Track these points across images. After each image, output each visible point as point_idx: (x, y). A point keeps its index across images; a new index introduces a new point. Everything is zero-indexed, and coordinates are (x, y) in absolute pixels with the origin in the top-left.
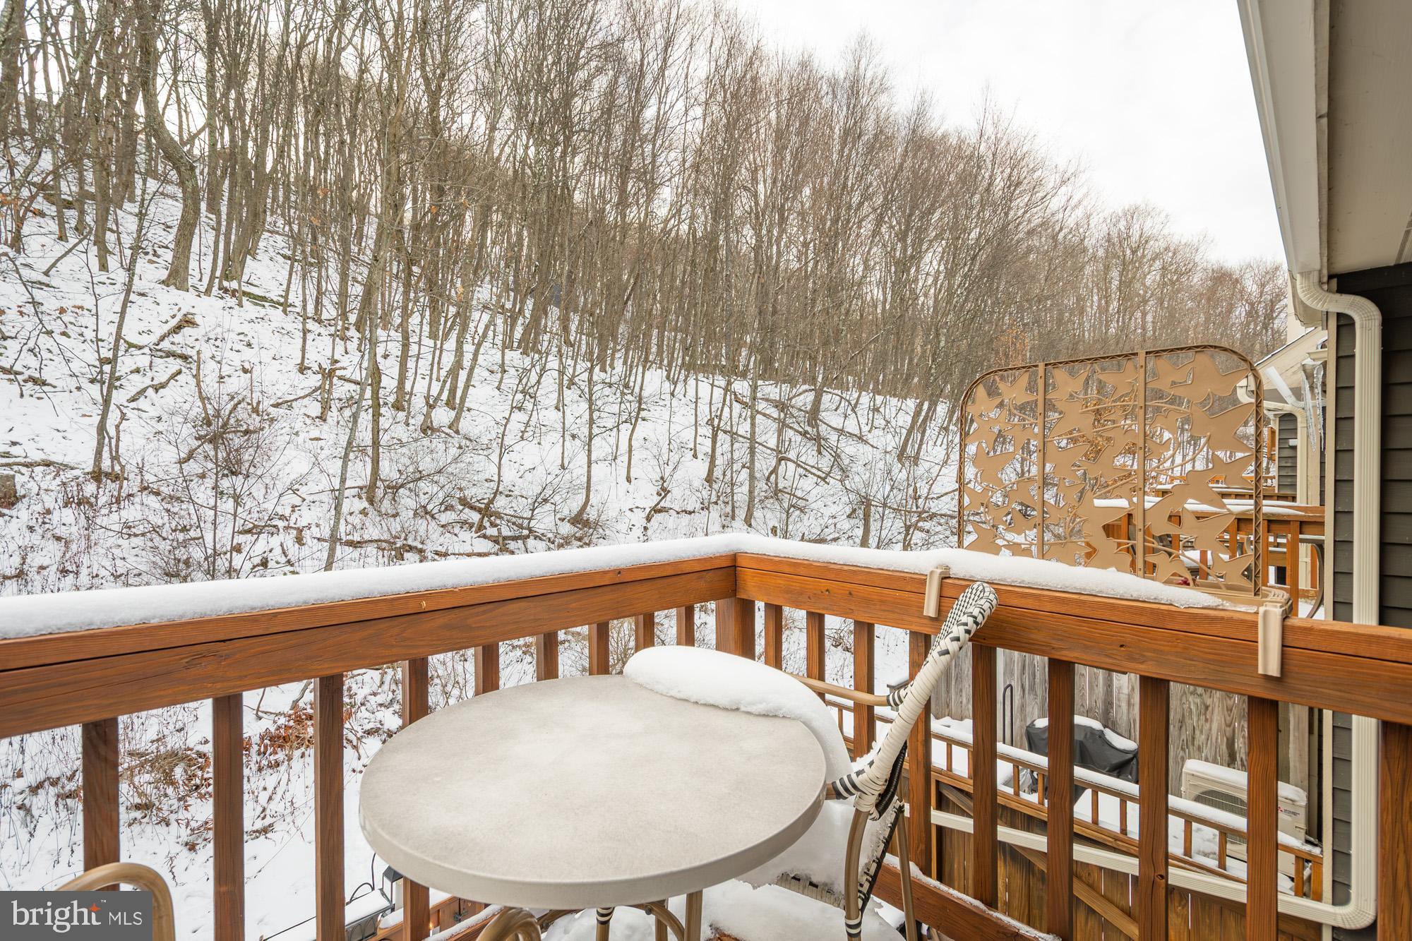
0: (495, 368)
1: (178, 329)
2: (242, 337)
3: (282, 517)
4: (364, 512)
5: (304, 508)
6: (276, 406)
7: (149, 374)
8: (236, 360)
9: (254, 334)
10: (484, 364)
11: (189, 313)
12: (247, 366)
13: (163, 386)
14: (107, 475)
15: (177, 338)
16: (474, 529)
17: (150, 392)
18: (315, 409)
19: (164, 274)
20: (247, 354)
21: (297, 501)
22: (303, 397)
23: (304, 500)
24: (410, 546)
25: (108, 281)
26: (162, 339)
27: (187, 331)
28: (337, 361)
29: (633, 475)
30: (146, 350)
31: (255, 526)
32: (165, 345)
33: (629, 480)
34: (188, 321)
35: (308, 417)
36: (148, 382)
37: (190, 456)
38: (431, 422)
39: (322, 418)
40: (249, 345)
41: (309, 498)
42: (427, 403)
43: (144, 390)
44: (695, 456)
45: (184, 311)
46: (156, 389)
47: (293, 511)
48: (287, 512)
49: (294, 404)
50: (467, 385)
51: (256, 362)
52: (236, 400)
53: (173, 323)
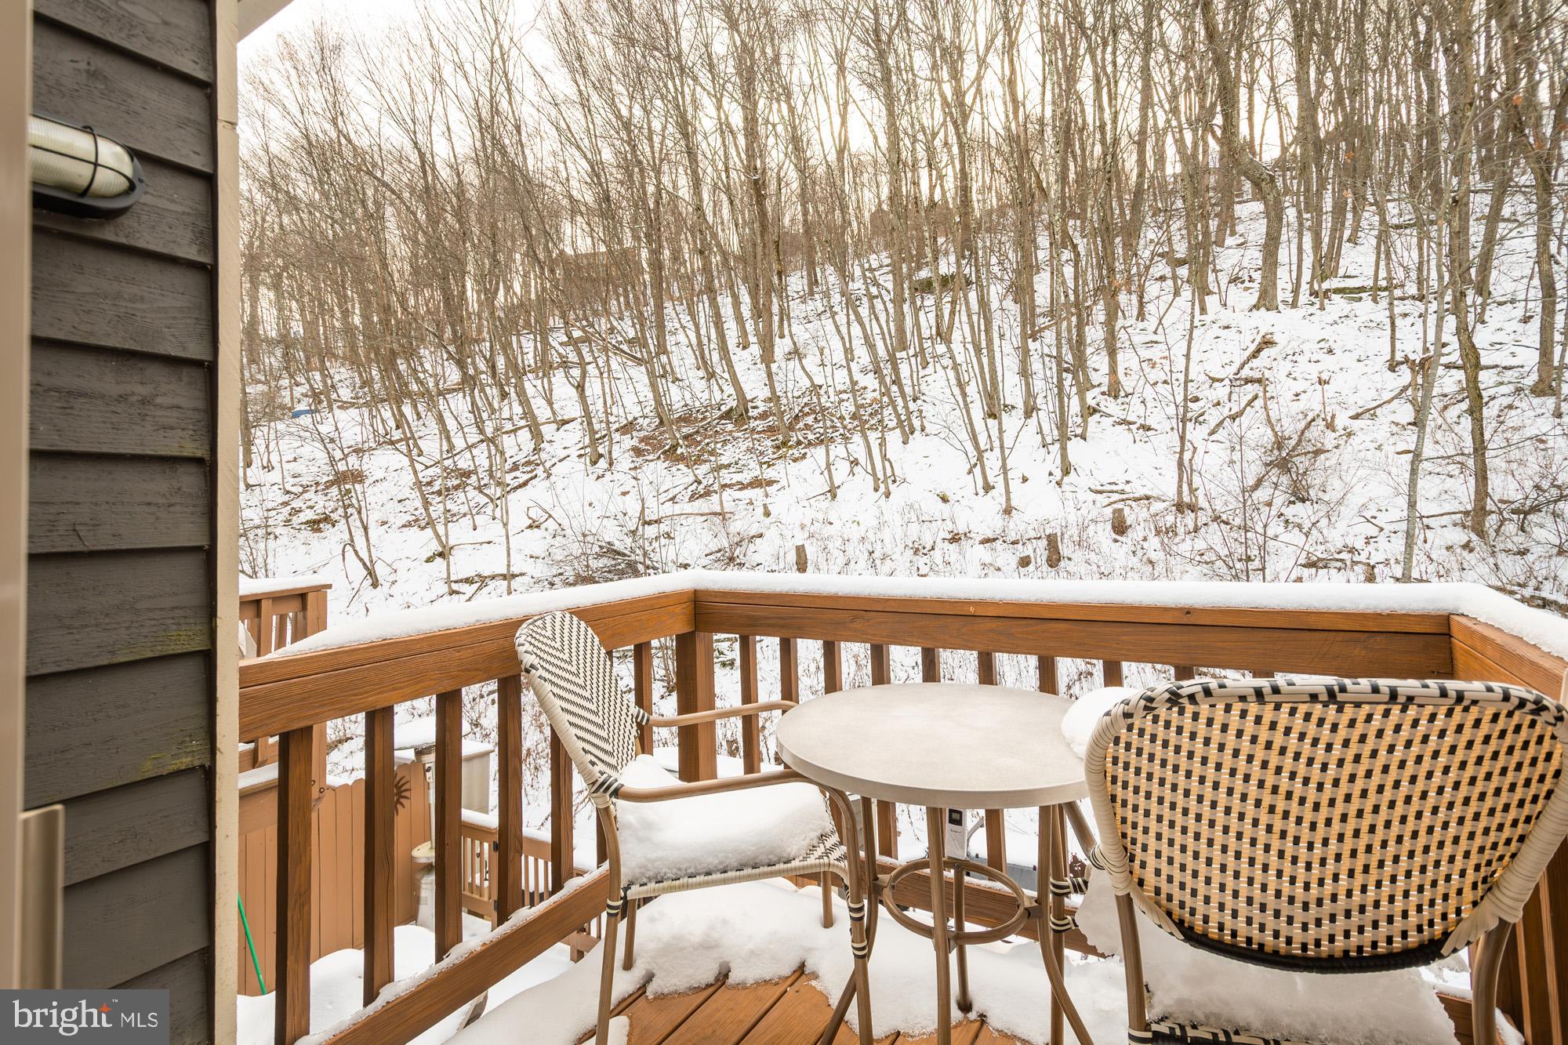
1: (1257, 353)
2: (1322, 344)
3: (1352, 550)
4: (1467, 546)
5: (1382, 539)
6: (1356, 417)
7: (1228, 405)
8: (1314, 371)
9: (1336, 338)
11: (1268, 334)
12: (1325, 377)
13: (1240, 414)
14: (1187, 506)
15: (1255, 363)
17: (1228, 422)
18: (1406, 413)
19: (1253, 299)
20: (1328, 362)
21: (1374, 531)
22: (1389, 402)
23: (1382, 529)
26: (1242, 366)
27: (1266, 352)
28: (1444, 345)
30: (1227, 382)
31: (1319, 560)
32: (1244, 372)
34: (1267, 343)
35: (1397, 424)
36: (1226, 413)
37: (1259, 483)
40: (1330, 351)
41: (1388, 528)
43: (1222, 422)
45: (1262, 333)
46: (1233, 418)
47: (1367, 543)
48: (1359, 544)
49: (1378, 411)
51: (1337, 369)
52: (1309, 418)
53: (1253, 347)
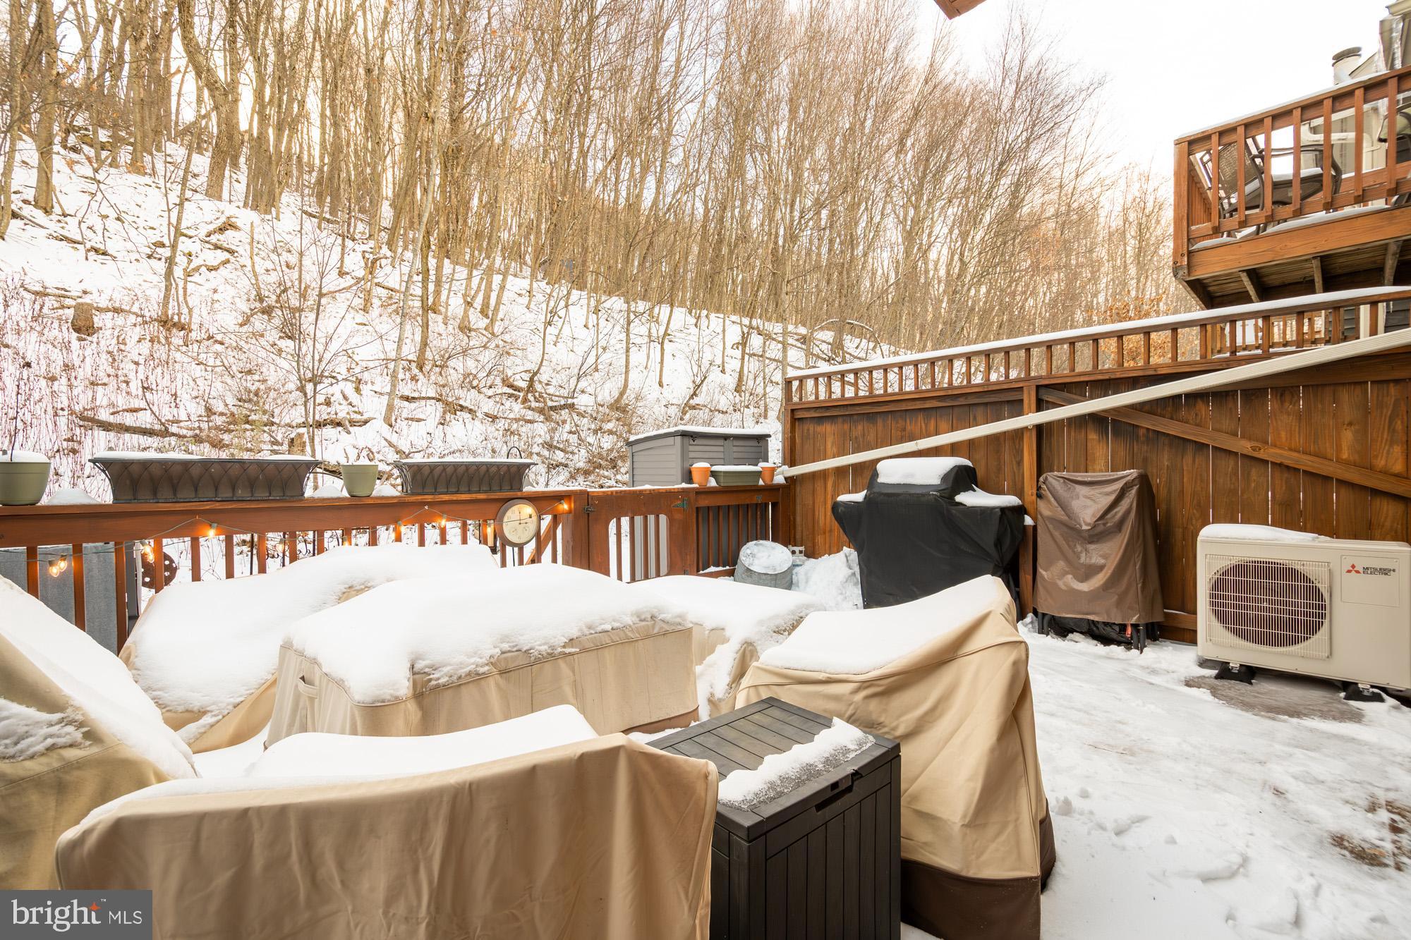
0: (524, 292)
1: (221, 230)
4: (414, 379)
5: (357, 370)
6: (321, 296)
7: (201, 256)
10: (512, 288)
11: (231, 217)
13: (214, 268)
14: (175, 325)
15: (223, 236)
16: (519, 401)
17: (203, 269)
18: (358, 303)
24: (461, 406)
25: (154, 185)
26: (210, 234)
27: (230, 233)
29: (665, 382)
30: (197, 238)
32: (214, 239)
33: (661, 384)
34: (231, 225)
35: (352, 309)
37: (248, 321)
38: (469, 323)
39: (365, 310)
42: (465, 301)
43: (198, 268)
44: (723, 371)
45: (226, 217)
46: (209, 269)
50: (498, 303)
53: (219, 223)
